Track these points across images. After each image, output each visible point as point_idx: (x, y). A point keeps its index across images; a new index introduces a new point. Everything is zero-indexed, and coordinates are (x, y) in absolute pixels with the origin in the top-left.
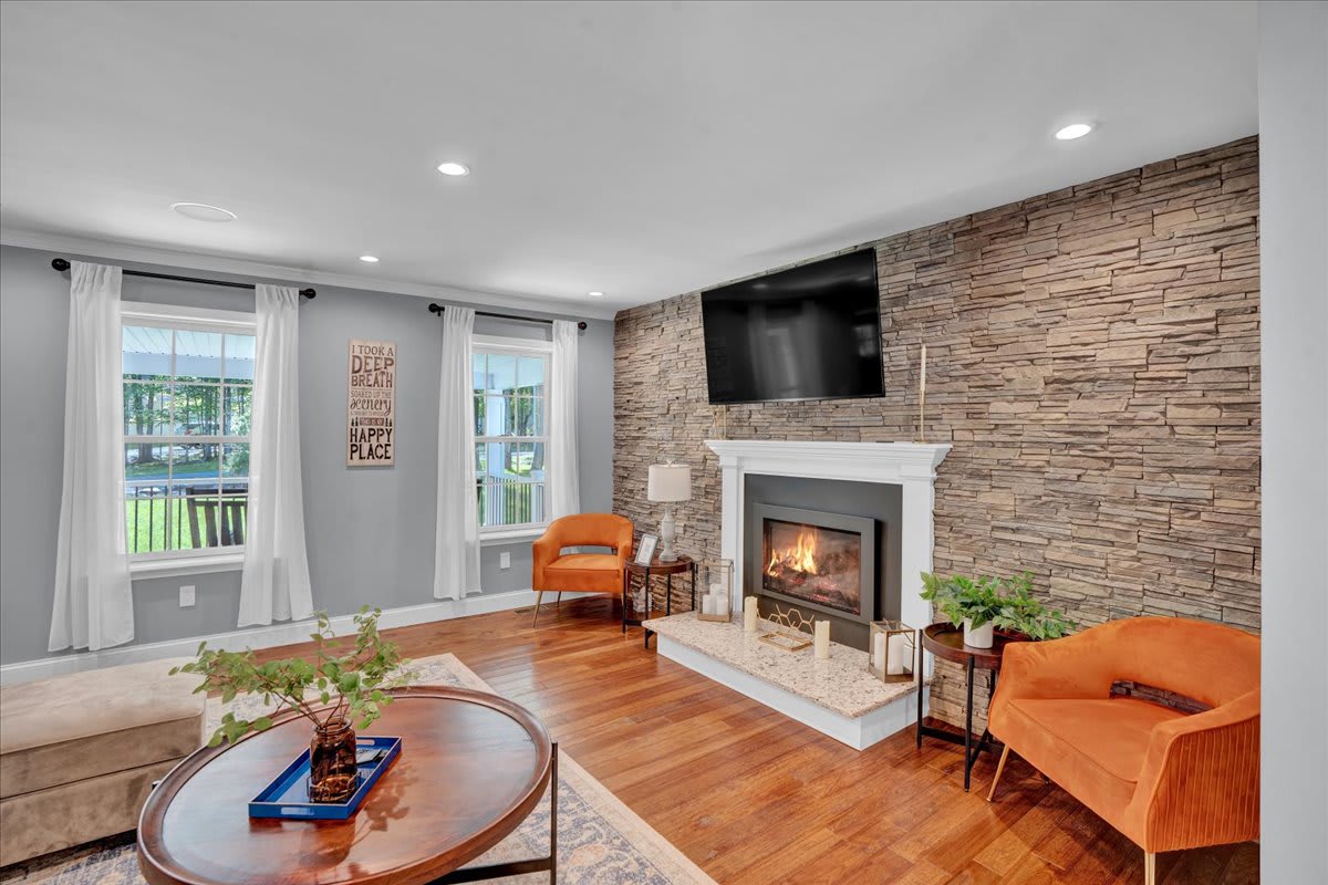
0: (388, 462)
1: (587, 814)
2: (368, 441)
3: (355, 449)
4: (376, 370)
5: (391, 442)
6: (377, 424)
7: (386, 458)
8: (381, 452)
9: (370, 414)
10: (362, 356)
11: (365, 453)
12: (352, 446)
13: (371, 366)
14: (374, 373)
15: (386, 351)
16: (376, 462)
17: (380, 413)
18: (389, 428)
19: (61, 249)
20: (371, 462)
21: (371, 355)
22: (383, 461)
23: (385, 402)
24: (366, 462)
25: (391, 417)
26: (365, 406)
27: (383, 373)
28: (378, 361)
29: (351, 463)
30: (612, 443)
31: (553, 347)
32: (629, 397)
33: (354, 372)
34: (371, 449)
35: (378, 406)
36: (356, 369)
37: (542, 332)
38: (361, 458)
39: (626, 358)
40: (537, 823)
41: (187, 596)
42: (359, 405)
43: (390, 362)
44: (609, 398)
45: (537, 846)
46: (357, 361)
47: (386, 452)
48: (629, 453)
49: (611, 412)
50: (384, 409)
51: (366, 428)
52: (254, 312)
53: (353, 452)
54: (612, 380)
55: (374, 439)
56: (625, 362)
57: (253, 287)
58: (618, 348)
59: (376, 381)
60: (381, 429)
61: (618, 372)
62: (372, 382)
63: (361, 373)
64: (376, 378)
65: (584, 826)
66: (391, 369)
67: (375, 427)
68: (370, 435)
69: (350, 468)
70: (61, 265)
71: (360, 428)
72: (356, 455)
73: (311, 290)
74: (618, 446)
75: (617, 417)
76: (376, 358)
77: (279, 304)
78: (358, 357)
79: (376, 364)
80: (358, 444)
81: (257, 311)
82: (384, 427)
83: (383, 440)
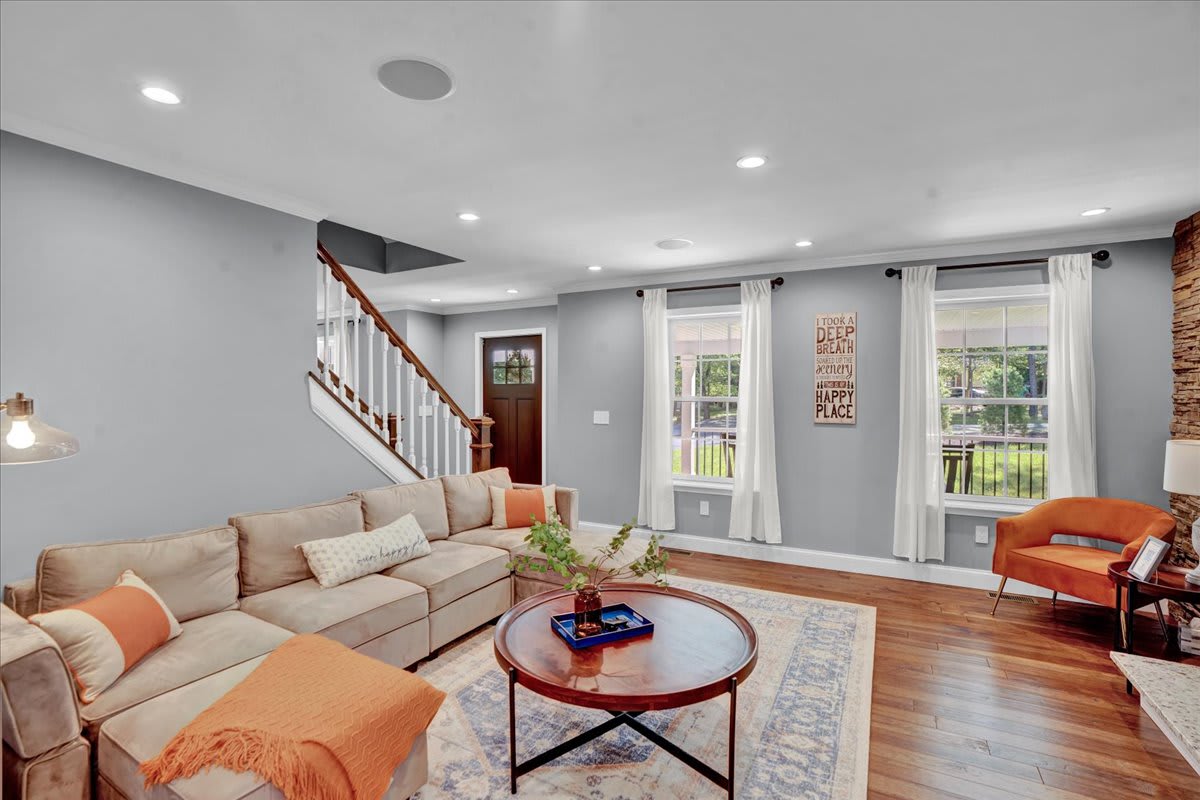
0: (849, 421)
1: (822, 786)
2: (833, 401)
3: (820, 408)
4: (838, 338)
5: (853, 403)
6: (839, 387)
7: (848, 417)
8: (843, 411)
9: (833, 377)
10: (825, 328)
11: (829, 412)
12: (818, 405)
13: (834, 335)
14: (836, 341)
15: (846, 321)
16: (838, 420)
17: (843, 377)
18: (851, 390)
19: (637, 283)
20: (834, 420)
21: (833, 325)
22: (846, 420)
23: (847, 366)
24: (830, 420)
25: (852, 380)
26: (829, 371)
27: (845, 340)
28: (840, 330)
29: (817, 420)
30: (1172, 407)
31: (1053, 290)
32: (1191, 343)
33: (819, 342)
34: (834, 409)
35: (840, 371)
36: (821, 339)
37: (1038, 274)
38: (825, 416)
39: (1188, 287)
40: (776, 763)
41: (705, 508)
42: (824, 371)
43: (851, 330)
44: (1166, 345)
45: (754, 776)
46: (821, 332)
47: (848, 411)
48: (1191, 423)
49: (1169, 363)
50: (846, 373)
51: (830, 391)
52: (740, 303)
53: (818, 411)
54: (1171, 319)
55: (837, 400)
56: (1187, 292)
57: (739, 285)
58: (1178, 273)
59: (838, 348)
60: (842, 390)
61: (1179, 308)
62: (834, 350)
63: (825, 342)
64: (838, 346)
65: (807, 792)
66: (852, 336)
67: (838, 390)
68: (833, 397)
69: (816, 424)
70: (640, 294)
71: (824, 390)
72: (821, 414)
73: (779, 278)
74: (1177, 412)
75: (1178, 372)
76: (838, 328)
77: (755, 294)
78: (823, 329)
79: (838, 333)
80: (823, 404)
81: (742, 301)
82: (846, 389)
83: (846, 401)
